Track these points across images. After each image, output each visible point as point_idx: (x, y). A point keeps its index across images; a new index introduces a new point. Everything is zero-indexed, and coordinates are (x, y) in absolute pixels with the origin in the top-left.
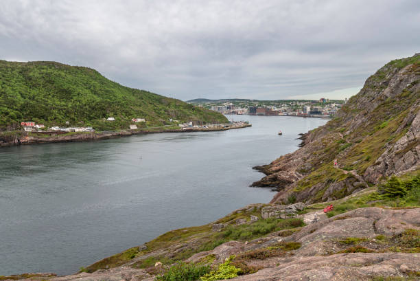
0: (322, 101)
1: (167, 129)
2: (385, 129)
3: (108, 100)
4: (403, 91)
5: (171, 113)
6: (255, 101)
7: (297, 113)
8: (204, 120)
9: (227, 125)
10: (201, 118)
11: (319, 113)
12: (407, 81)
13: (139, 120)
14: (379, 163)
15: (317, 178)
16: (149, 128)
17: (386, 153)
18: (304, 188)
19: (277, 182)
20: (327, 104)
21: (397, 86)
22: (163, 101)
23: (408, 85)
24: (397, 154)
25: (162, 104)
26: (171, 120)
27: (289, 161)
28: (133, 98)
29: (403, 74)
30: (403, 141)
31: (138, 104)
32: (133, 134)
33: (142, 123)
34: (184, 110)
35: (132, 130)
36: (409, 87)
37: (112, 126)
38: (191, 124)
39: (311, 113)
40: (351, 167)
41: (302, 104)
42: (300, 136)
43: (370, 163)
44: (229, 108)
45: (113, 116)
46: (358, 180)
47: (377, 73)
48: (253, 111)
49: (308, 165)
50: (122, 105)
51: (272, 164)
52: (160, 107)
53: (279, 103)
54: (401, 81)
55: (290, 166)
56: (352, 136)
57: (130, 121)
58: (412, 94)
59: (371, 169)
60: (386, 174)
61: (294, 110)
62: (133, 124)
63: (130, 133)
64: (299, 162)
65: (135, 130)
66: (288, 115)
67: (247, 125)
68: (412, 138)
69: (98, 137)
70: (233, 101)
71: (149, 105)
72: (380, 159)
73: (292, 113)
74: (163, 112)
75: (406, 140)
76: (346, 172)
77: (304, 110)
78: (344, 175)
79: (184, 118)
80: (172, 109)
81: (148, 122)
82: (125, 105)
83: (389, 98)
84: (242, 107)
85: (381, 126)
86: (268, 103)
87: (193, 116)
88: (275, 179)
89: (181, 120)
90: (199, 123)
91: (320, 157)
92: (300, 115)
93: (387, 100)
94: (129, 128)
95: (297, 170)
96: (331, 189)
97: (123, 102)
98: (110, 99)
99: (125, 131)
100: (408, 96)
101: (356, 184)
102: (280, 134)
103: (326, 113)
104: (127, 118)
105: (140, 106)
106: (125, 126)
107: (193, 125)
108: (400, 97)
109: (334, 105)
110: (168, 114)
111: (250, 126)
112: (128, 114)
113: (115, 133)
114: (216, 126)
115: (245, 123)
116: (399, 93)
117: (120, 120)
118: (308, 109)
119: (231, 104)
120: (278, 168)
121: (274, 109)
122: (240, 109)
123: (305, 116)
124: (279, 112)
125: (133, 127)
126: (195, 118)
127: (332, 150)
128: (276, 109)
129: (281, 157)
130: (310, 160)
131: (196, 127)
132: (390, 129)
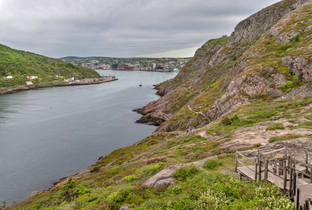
0: (163, 60)
1: (56, 84)
2: (214, 89)
3: (5, 62)
4: (219, 63)
5: (56, 71)
6: (115, 59)
7: (147, 69)
8: (82, 76)
9: (100, 79)
10: (80, 74)
11: (162, 68)
12: (221, 57)
13: (33, 77)
14: (213, 108)
15: (181, 116)
16: (41, 84)
17: (216, 102)
18: (174, 122)
19: (151, 119)
20: (166, 61)
21: (216, 60)
22: (48, 61)
23: (222, 60)
24: (222, 103)
25: (47, 63)
26: (57, 76)
27: (156, 105)
28: (24, 60)
29: (219, 53)
30: (224, 97)
31: (29, 64)
32: (30, 88)
33: (36, 80)
34: (66, 69)
35: (29, 86)
36: (222, 61)
37: (11, 83)
38: (73, 79)
39: (156, 68)
40: (198, 110)
41: (150, 62)
42: (154, 87)
43: (209, 108)
44: (96, 64)
45: (11, 75)
46: (204, 117)
47: (202, 47)
48: (115, 67)
49: (169, 108)
50: (17, 66)
51: (144, 107)
52: (47, 66)
53: (133, 60)
54: (218, 57)
55: (157, 109)
56: (193, 90)
57: (26, 78)
58: (224, 65)
59: (210, 111)
60: (217, 113)
61: (145, 66)
62: (29, 80)
63: (27, 88)
64: (162, 106)
65: (31, 85)
66: (140, 70)
67: (114, 79)
68: (228, 95)
69: (3, 92)
70: (98, 58)
71: (38, 64)
72: (214, 106)
73: (143, 69)
74: (49, 70)
75: (225, 96)
76: (197, 113)
77: (152, 66)
78: (196, 114)
79: (67, 75)
80: (56, 68)
81: (40, 79)
82: (19, 66)
83: (212, 67)
84: (106, 63)
85: (211, 86)
86: (125, 60)
87: (74, 73)
88: (150, 117)
89: (65, 75)
90: (79, 79)
91: (176, 103)
92: (149, 70)
93: (211, 68)
94: (26, 84)
95: (163, 112)
96: (190, 122)
97: (17, 63)
98: (6, 61)
99: (23, 87)
100: (222, 66)
101: (203, 118)
102: (141, 86)
103: (167, 69)
104: (23, 76)
105: (31, 66)
106: (23, 82)
107: (75, 79)
108: (217, 67)
109: (171, 62)
110: (54, 72)
111: (117, 79)
112: (23, 72)
113: (15, 89)
114: (92, 80)
115: (113, 77)
116: (217, 64)
117: (17, 78)
118: (154, 65)
119: (97, 61)
120: (149, 110)
121: (130, 65)
122: (104, 65)
123: (152, 71)
124: (134, 67)
125: (29, 83)
126: (76, 74)
127: (182, 98)
128: (132, 66)
129: (150, 103)
130: (169, 105)
131: (78, 81)
132: (216, 89)
